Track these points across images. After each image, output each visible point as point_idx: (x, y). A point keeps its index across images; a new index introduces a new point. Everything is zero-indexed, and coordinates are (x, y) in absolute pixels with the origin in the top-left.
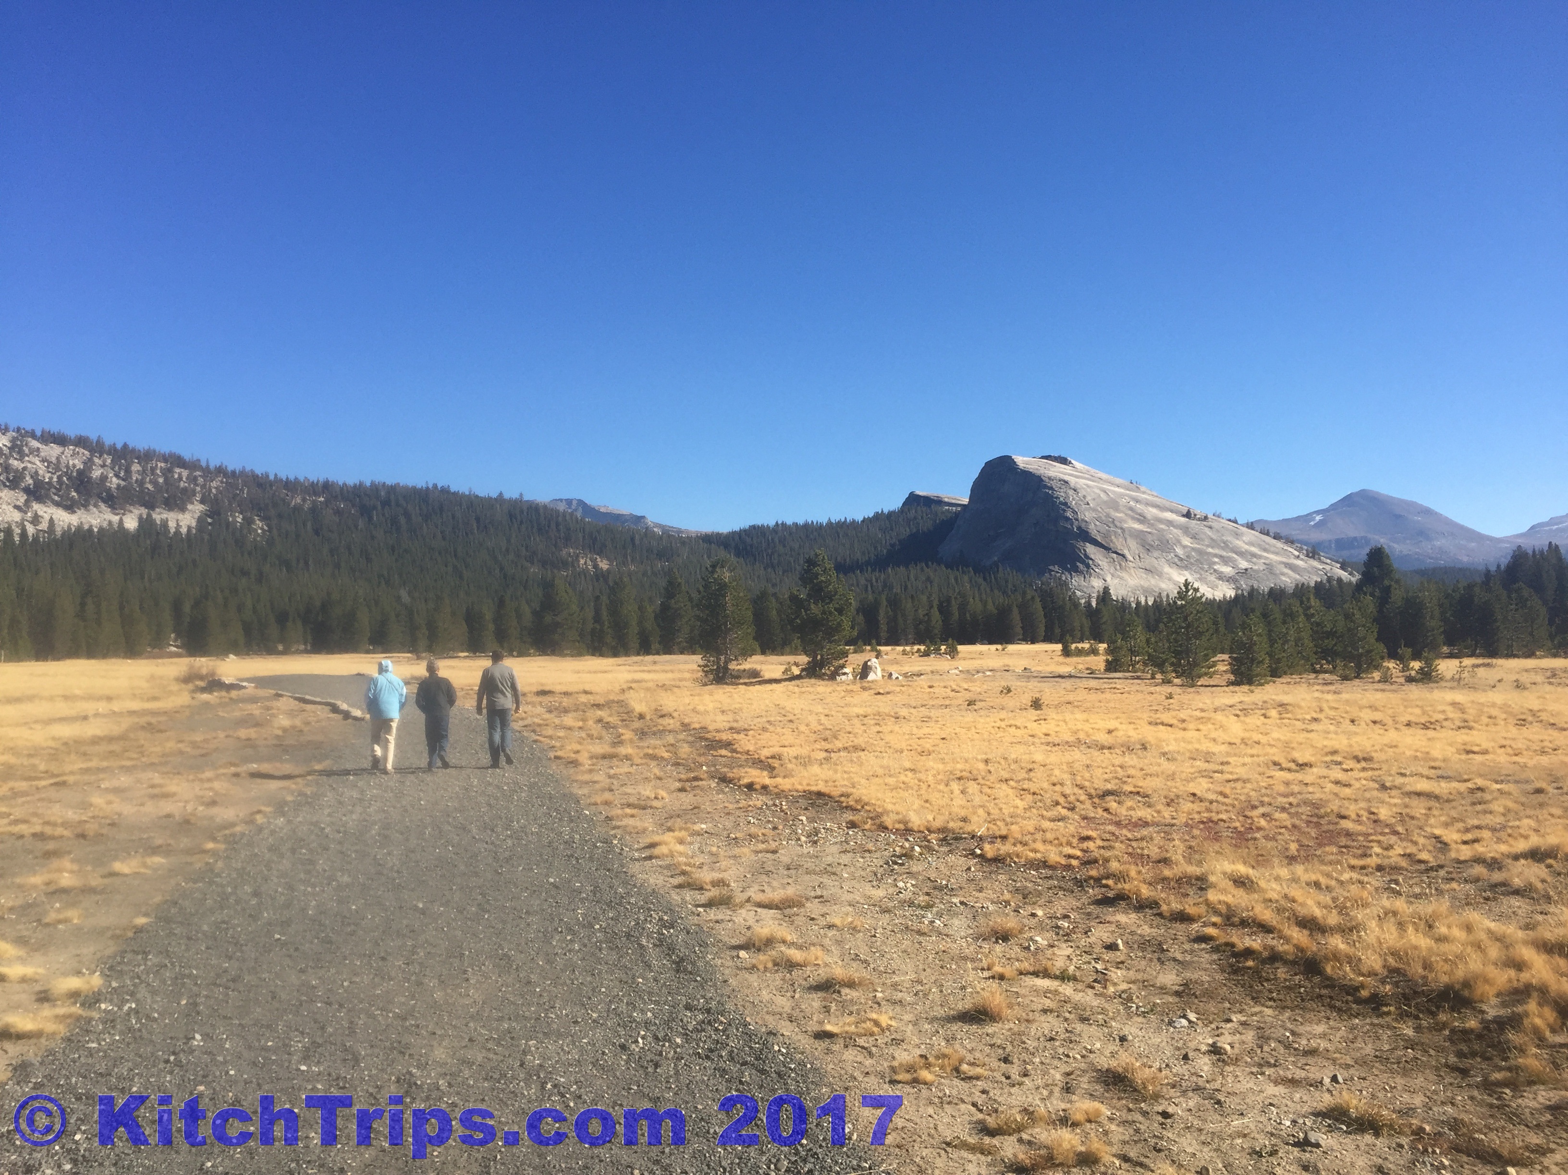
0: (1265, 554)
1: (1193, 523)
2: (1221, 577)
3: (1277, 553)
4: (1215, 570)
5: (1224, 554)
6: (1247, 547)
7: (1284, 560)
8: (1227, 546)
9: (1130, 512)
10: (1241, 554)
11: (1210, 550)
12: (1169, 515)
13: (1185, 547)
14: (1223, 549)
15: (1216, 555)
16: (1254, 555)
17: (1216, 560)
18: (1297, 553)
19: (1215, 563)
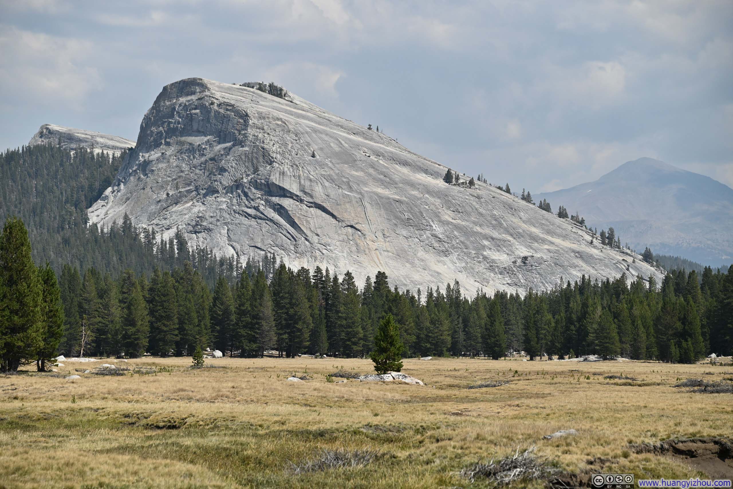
0: (550, 238)
1: (454, 190)
2: (492, 267)
3: (565, 237)
4: (485, 258)
5: (495, 234)
6: (524, 226)
7: (575, 246)
8: (501, 224)
9: (371, 171)
10: (518, 235)
11: (478, 229)
12: (422, 178)
13: (444, 223)
14: (494, 227)
15: (486, 237)
16: (534, 238)
17: (486, 243)
18: (589, 238)
19: (484, 247)
